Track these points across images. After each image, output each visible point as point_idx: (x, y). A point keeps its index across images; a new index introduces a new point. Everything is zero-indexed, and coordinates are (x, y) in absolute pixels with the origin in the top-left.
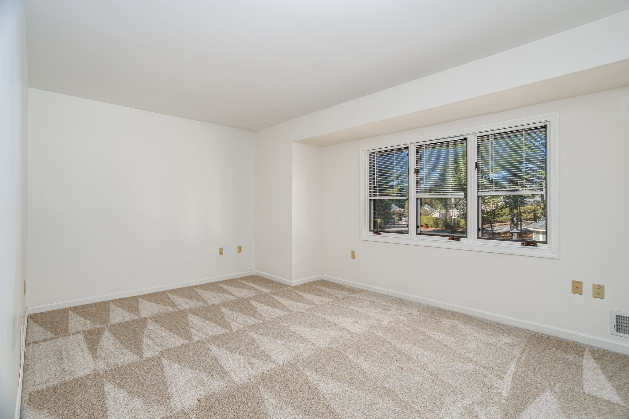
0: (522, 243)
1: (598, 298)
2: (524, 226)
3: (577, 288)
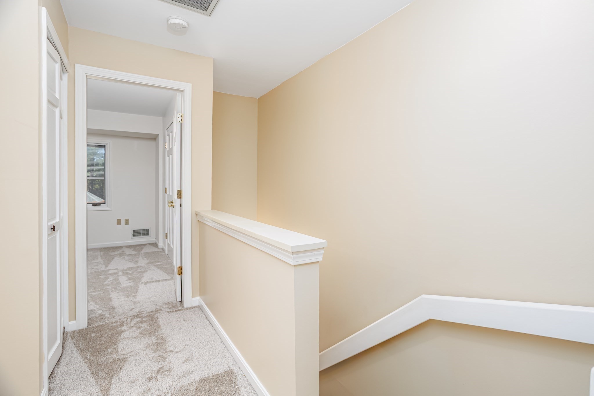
0: (93, 205)
1: (127, 224)
3: (119, 222)
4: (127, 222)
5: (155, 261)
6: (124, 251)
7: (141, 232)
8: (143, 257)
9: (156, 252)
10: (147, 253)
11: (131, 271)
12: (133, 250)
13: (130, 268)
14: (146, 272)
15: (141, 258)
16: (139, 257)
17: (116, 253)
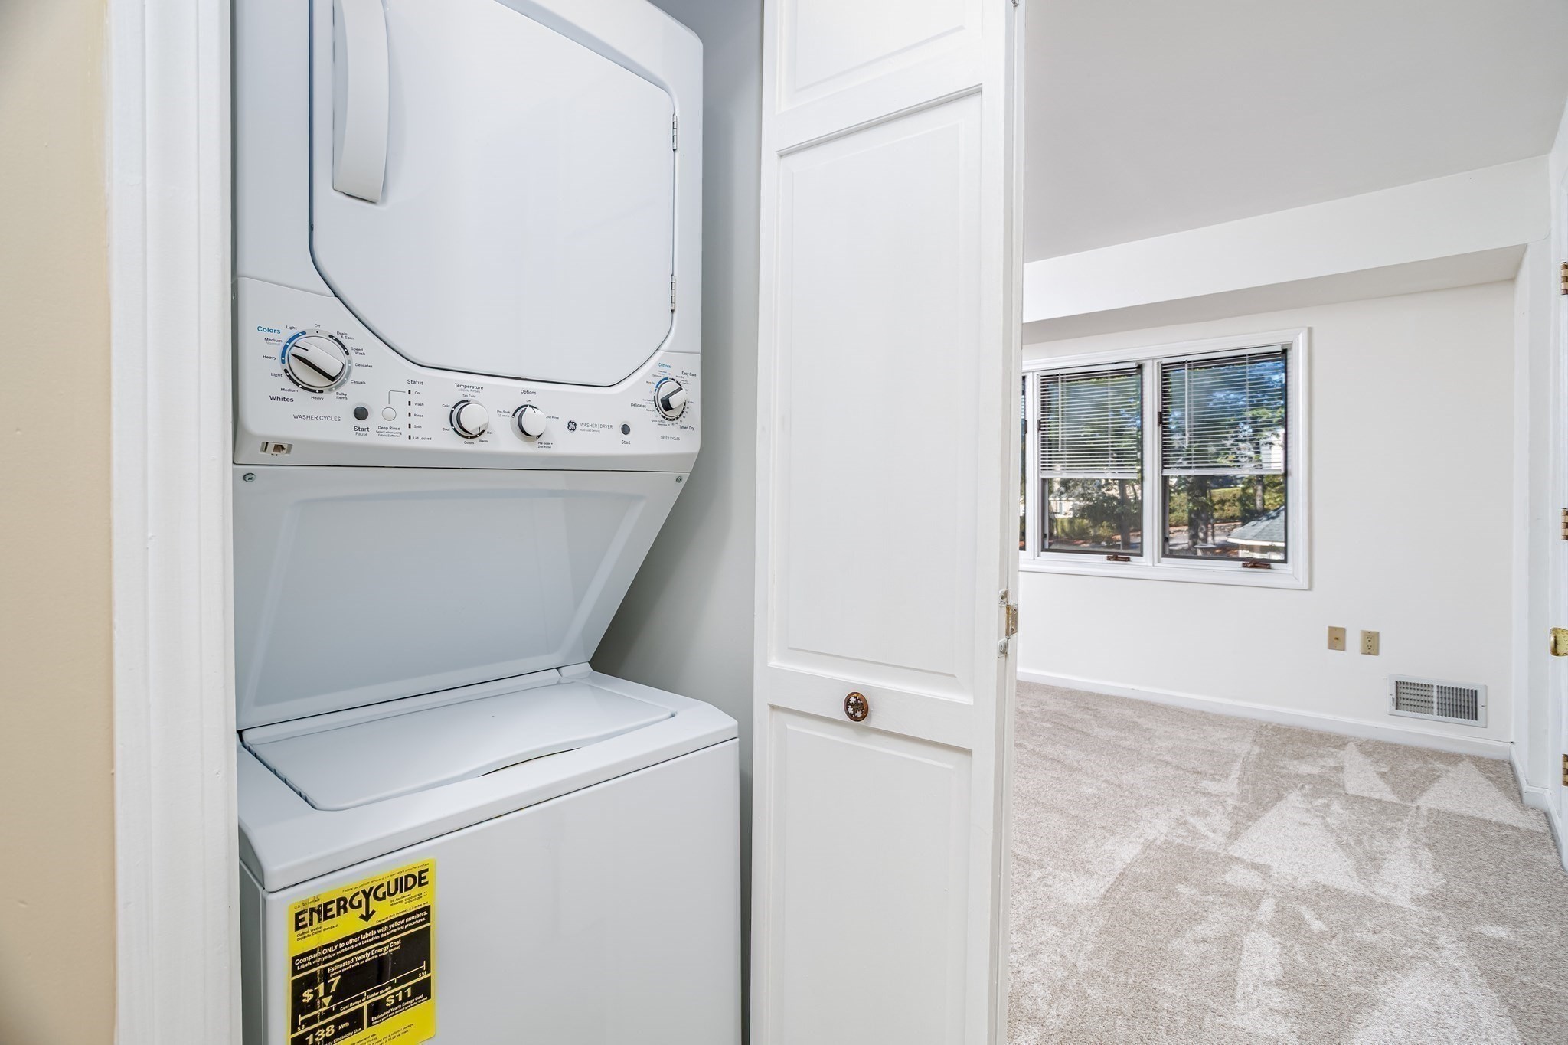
0: (1244, 564)
1: (1369, 654)
2: (1218, 535)
3: (1337, 639)
4: (1371, 644)
5: (1481, 897)
6: (1340, 769)
7: (1435, 694)
8: (1417, 840)
9: (1499, 825)
10: (1448, 814)
11: (1320, 916)
12: (1383, 775)
13: (1327, 890)
14: (1401, 968)
15: (1403, 842)
16: (1392, 834)
17: (1306, 768)
